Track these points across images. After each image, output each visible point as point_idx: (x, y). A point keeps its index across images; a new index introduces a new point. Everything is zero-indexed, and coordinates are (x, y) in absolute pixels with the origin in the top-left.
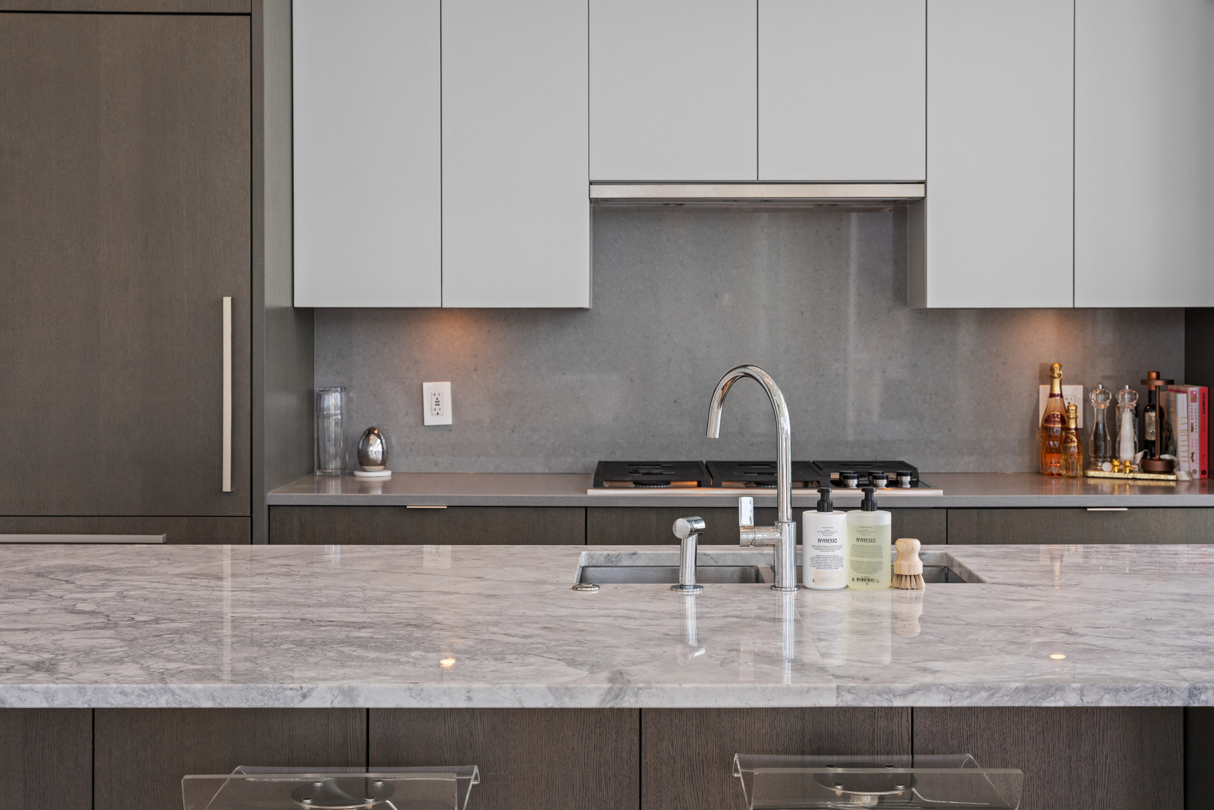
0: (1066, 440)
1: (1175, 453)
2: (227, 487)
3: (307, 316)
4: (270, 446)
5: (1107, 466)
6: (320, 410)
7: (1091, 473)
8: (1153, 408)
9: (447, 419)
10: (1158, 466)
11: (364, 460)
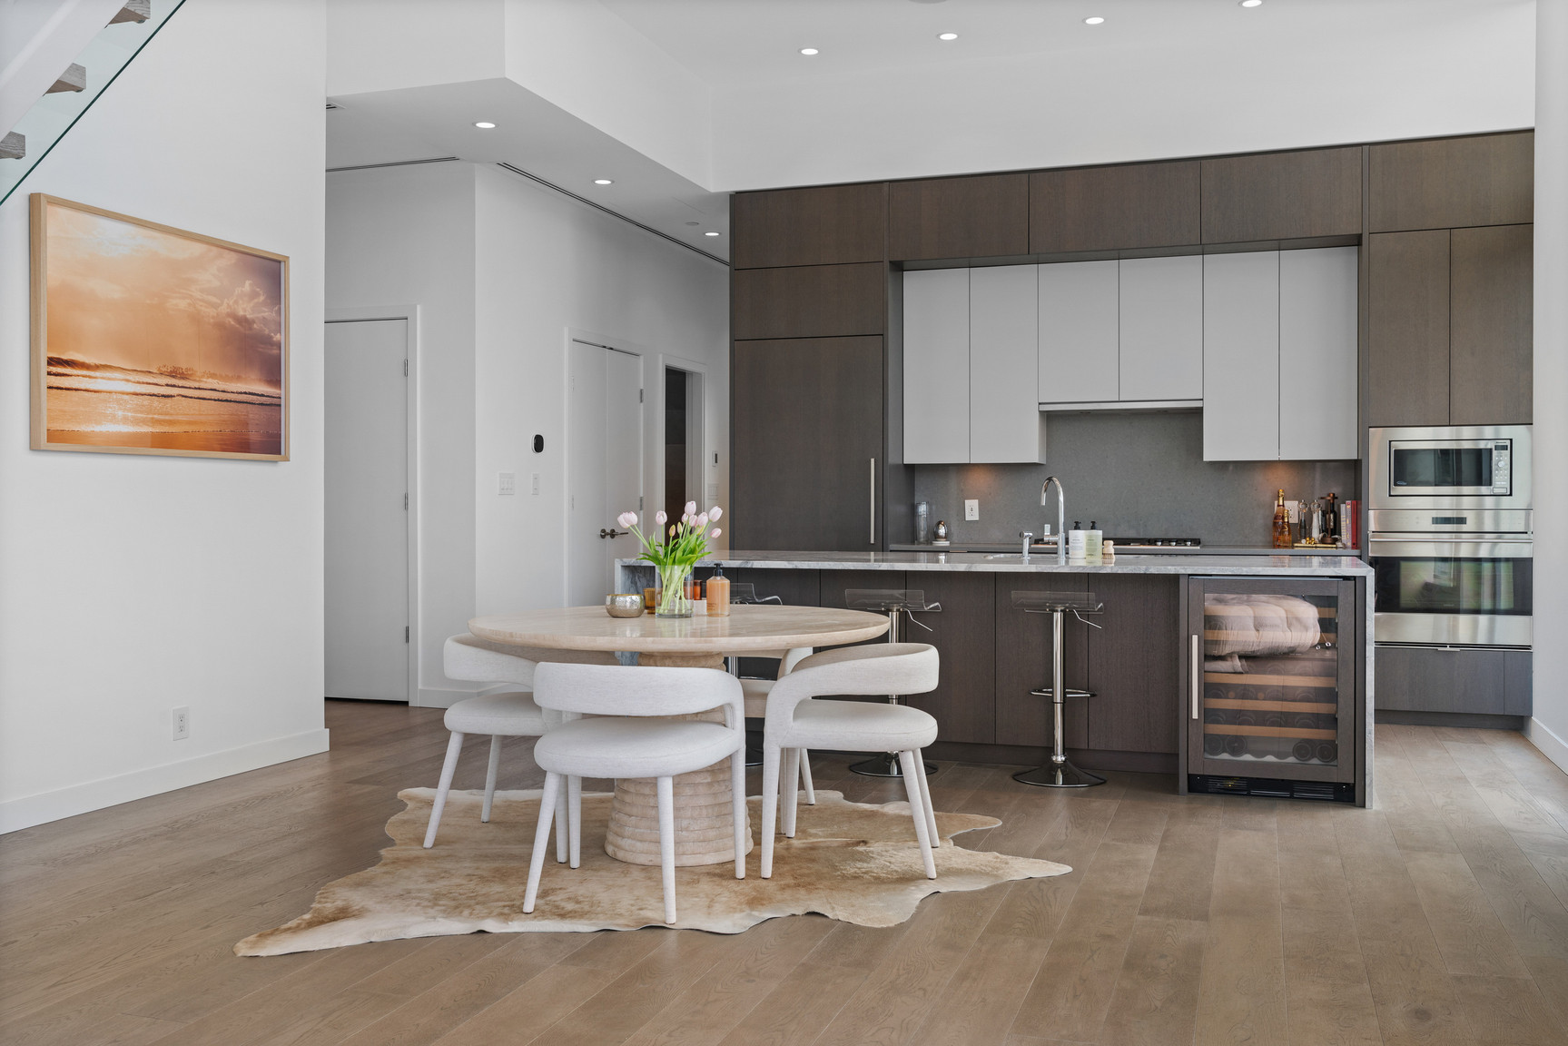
0: (1283, 528)
1: (1340, 535)
2: (872, 541)
3: (912, 469)
4: (891, 530)
5: (1303, 541)
6: (917, 512)
7: (1296, 545)
8: (1331, 512)
9: (976, 518)
10: (1329, 540)
11: (937, 536)
